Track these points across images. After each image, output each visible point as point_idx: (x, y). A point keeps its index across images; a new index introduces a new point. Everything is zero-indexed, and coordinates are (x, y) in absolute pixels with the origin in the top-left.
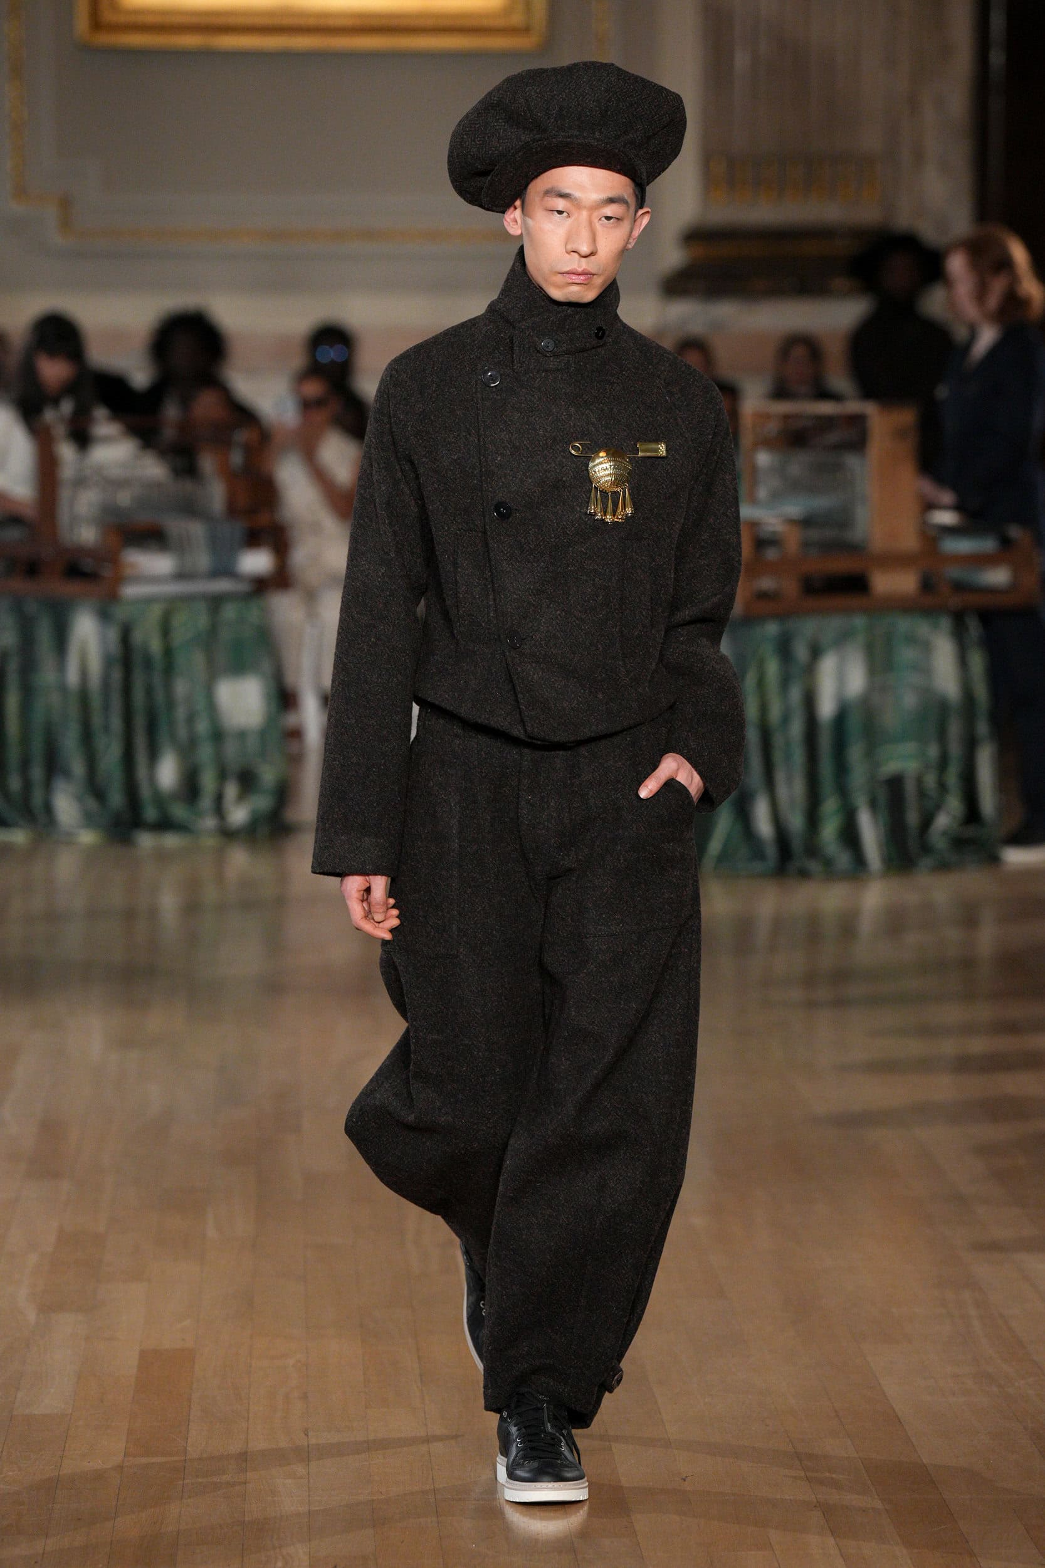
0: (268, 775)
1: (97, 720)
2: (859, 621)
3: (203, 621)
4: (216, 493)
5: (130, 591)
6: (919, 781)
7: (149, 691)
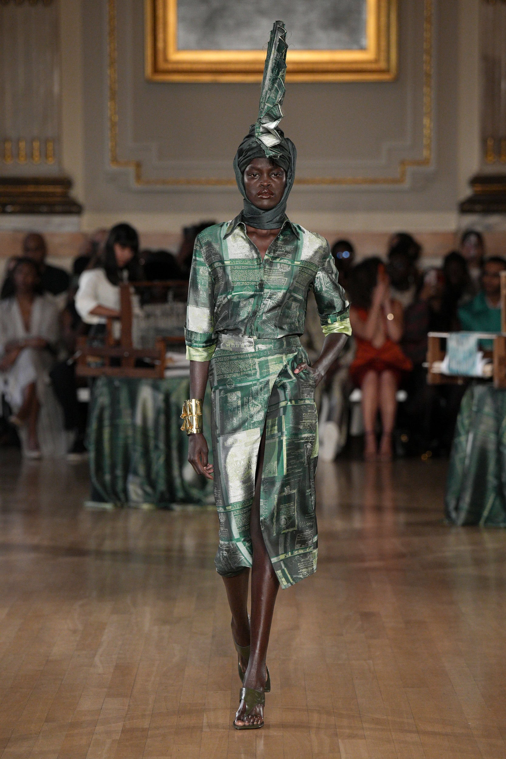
5: (169, 374)
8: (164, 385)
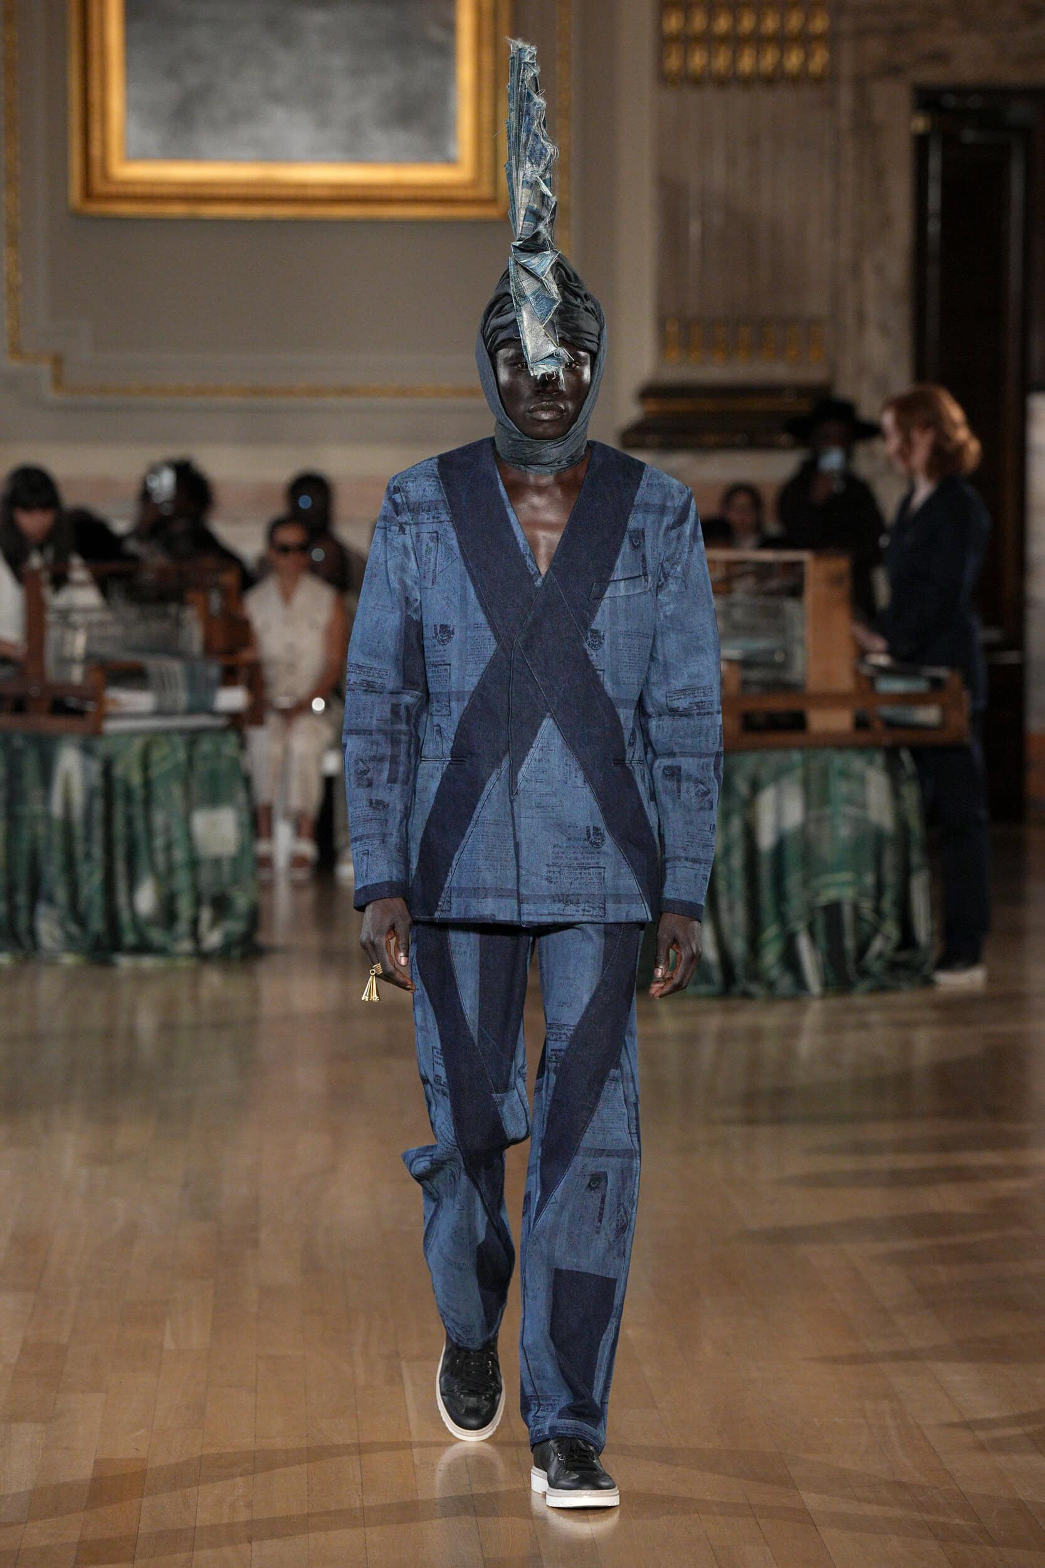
0: (241, 901)
1: (79, 849)
2: (796, 757)
3: (181, 755)
4: (194, 634)
5: (111, 726)
6: (856, 908)
7: (130, 821)
8: (102, 747)
